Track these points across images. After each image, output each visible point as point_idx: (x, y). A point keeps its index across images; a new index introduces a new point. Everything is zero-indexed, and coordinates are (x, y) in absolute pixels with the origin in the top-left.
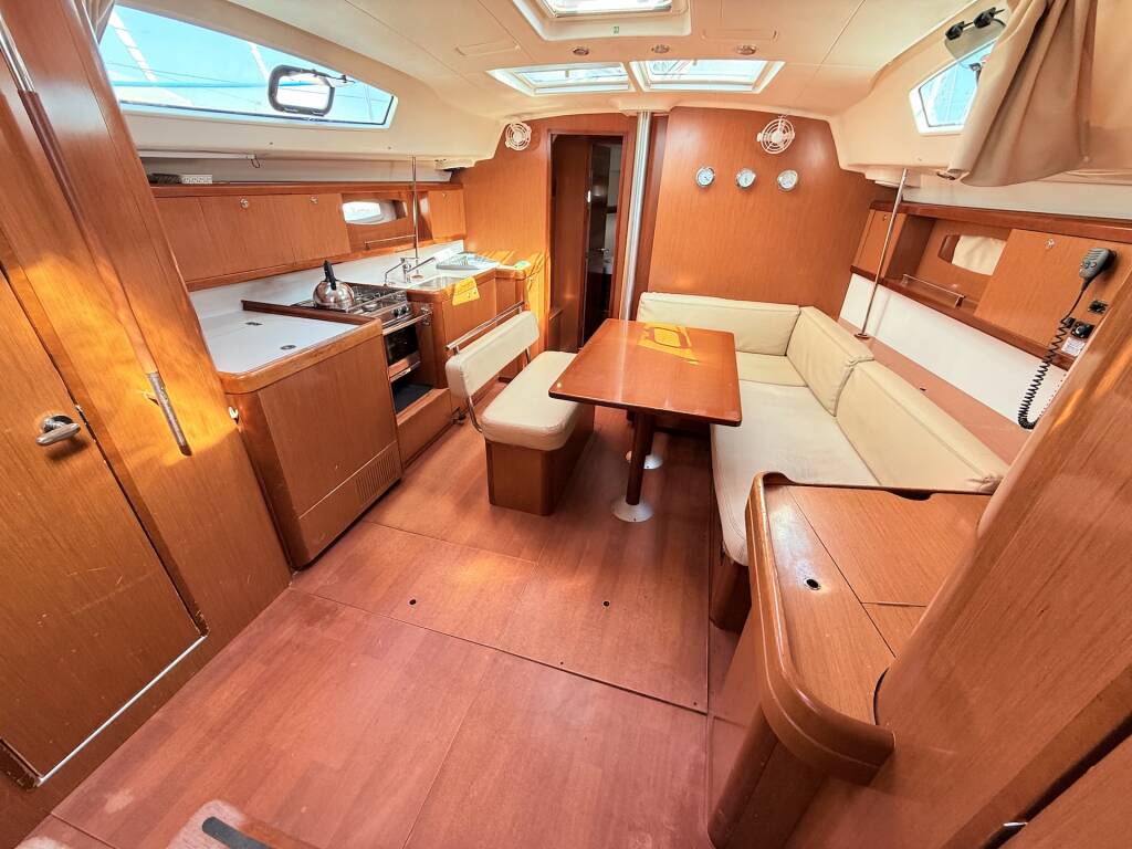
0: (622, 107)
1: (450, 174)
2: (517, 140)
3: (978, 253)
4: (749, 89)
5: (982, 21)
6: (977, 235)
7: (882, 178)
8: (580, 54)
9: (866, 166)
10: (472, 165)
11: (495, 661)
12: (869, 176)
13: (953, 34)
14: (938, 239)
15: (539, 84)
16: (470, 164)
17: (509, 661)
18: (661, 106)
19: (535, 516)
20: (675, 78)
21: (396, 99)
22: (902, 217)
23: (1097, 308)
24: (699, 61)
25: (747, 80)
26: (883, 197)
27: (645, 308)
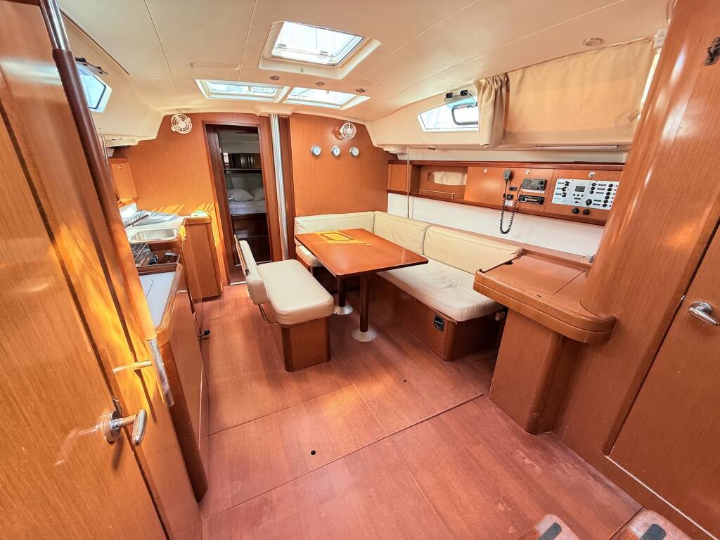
0: (263, 111)
1: (113, 150)
2: (182, 126)
3: (445, 178)
4: (339, 107)
5: (464, 93)
6: (441, 171)
7: (392, 150)
8: (274, 79)
9: (383, 145)
10: (136, 144)
11: (394, 442)
12: (385, 149)
13: (449, 95)
14: (424, 174)
15: (214, 91)
16: (134, 142)
17: (400, 437)
18: (286, 112)
19: (324, 364)
20: (301, 98)
21: (109, 90)
22: (411, 166)
23: (512, 189)
24: (330, 92)
25: (338, 103)
26: (393, 159)
27: (300, 226)
